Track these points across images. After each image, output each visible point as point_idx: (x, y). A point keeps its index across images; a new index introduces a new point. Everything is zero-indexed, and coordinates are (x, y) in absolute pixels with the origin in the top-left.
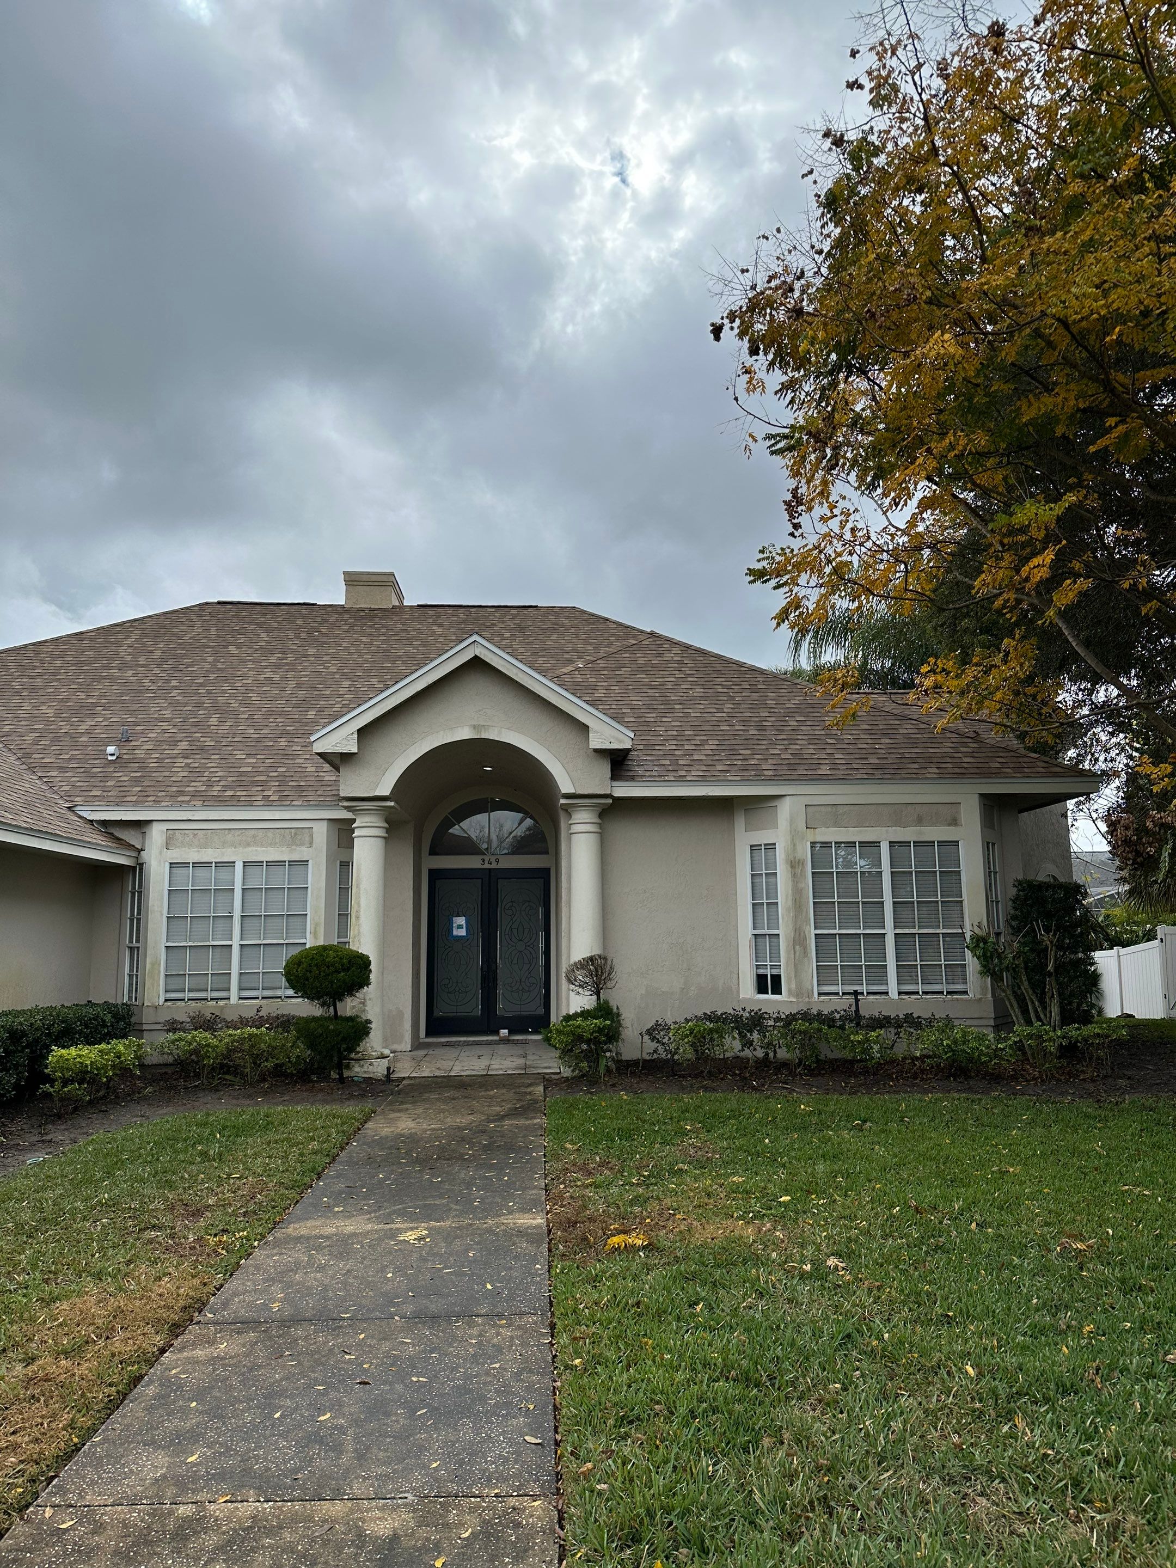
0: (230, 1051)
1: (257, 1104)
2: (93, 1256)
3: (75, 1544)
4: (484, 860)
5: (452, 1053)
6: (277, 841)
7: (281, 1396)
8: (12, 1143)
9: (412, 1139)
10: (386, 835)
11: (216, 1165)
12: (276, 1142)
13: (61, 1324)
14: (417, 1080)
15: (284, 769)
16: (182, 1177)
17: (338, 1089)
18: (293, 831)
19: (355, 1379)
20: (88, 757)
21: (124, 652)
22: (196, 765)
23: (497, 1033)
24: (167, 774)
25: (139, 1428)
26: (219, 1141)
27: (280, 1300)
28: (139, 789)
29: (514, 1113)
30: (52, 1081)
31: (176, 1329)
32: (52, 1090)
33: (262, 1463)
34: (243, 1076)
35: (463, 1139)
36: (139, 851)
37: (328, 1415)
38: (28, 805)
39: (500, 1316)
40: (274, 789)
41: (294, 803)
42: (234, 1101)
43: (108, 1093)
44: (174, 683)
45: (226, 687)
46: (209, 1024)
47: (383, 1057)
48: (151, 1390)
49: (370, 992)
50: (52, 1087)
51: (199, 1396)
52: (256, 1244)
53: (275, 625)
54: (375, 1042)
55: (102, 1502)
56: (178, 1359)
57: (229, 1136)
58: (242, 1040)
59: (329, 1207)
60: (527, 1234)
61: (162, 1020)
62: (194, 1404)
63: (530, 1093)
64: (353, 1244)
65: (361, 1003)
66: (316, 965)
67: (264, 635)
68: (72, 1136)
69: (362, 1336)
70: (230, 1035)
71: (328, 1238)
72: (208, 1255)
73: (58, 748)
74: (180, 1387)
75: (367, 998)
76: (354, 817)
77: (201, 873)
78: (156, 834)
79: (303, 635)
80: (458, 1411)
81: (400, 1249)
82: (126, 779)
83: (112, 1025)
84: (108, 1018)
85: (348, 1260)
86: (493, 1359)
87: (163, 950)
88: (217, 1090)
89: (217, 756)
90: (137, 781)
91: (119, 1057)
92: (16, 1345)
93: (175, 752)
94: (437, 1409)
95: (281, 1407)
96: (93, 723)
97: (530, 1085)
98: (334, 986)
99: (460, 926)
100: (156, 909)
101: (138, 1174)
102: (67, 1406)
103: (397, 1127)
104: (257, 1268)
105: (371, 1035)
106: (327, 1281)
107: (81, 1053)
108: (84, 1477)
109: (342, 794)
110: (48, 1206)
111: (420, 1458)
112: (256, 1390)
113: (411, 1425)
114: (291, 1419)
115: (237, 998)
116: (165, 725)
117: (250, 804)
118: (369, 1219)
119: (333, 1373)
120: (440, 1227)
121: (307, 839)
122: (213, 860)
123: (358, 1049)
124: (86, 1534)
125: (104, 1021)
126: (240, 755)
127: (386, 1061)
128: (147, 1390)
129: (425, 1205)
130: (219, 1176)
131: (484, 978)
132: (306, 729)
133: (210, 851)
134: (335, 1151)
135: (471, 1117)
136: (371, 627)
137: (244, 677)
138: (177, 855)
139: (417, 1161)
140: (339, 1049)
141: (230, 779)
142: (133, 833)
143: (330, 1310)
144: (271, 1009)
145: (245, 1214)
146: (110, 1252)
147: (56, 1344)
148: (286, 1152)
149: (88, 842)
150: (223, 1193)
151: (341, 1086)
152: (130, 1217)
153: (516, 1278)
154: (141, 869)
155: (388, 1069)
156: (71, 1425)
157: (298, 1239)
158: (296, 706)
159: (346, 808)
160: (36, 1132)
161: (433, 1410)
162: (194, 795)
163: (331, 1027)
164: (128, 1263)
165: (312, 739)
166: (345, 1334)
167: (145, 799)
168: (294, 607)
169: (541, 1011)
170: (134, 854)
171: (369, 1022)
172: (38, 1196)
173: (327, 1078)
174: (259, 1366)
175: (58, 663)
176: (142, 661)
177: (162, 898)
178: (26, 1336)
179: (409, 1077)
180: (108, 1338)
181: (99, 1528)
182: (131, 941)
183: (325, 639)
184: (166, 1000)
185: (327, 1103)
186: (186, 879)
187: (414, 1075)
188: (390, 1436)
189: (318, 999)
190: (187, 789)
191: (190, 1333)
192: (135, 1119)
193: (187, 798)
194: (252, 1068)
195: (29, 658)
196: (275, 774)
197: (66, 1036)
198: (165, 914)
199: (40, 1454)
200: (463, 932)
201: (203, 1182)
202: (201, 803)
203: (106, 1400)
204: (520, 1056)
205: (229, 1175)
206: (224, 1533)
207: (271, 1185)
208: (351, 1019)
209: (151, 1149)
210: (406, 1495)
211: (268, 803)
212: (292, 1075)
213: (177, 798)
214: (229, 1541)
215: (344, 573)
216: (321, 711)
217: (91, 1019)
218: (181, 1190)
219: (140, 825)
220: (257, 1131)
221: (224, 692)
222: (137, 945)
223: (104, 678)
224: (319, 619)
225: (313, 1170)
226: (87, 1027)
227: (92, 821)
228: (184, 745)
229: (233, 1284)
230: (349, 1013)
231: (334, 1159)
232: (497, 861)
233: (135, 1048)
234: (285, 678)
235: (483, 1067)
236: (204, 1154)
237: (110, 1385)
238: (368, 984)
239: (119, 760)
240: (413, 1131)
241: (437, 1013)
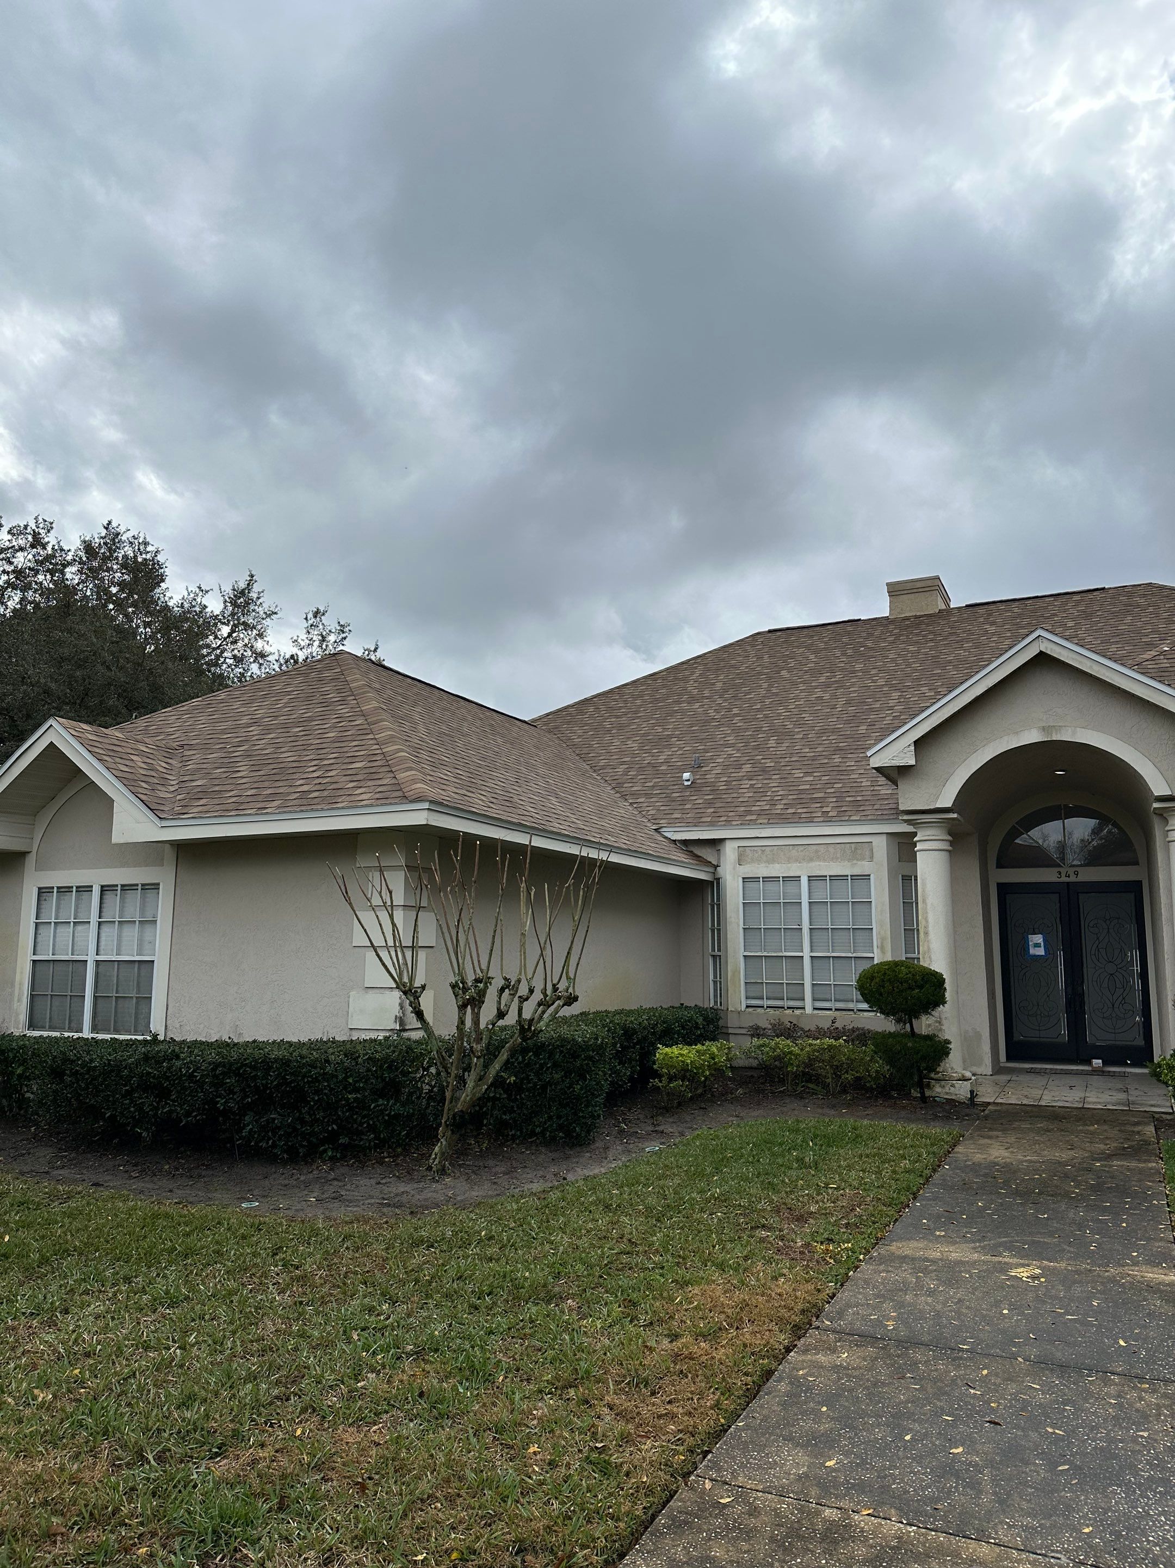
0: (810, 1062)
1: (842, 1115)
2: (714, 1247)
3: (735, 1521)
4: (1060, 873)
5: (1040, 1081)
6: (838, 855)
7: (908, 1418)
8: (632, 1130)
9: (1009, 1170)
10: (950, 848)
11: (813, 1172)
12: (867, 1156)
13: (696, 1308)
14: (1004, 1108)
15: (840, 785)
16: (783, 1181)
17: (921, 1108)
18: (853, 845)
19: (984, 1417)
20: (668, 784)
21: (691, 687)
22: (760, 786)
23: (1089, 1063)
24: (735, 795)
25: (777, 1422)
26: (812, 1149)
27: (894, 1319)
28: (712, 810)
29: (1121, 1153)
30: (660, 1077)
31: (798, 1331)
32: (660, 1084)
33: (899, 1483)
34: (825, 1086)
35: (1066, 1176)
36: (716, 867)
37: (960, 1450)
38: (625, 828)
39: (1141, 1379)
40: (831, 805)
41: (852, 818)
42: (820, 1111)
43: (705, 1091)
44: (735, 711)
45: (781, 710)
46: (790, 1031)
47: (965, 1079)
48: (783, 1387)
49: (945, 1011)
50: (661, 1081)
51: (829, 1400)
52: (861, 1257)
53: (822, 645)
54: (954, 1063)
55: (753, 1487)
56: (803, 1361)
57: (821, 1145)
58: (822, 1050)
59: (930, 1230)
60: (1161, 1292)
61: (747, 1026)
62: (824, 1409)
63: (1138, 1133)
64: (961, 1272)
65: (936, 1022)
66: (889, 980)
67: (812, 657)
68: (680, 1129)
69: (985, 1372)
70: (810, 1045)
71: (933, 1261)
72: (818, 1262)
73: (643, 777)
74: (809, 1389)
75: (943, 1017)
76: (915, 830)
77: (771, 886)
78: (730, 851)
79: (849, 652)
80: (1105, 1476)
81: (1012, 1285)
82: (700, 801)
83: (704, 1028)
84: (700, 1020)
85: (958, 1288)
86: (1139, 1426)
87: (742, 959)
88: (802, 1098)
89: (778, 776)
90: (710, 803)
91: (713, 1059)
92: (661, 1321)
93: (740, 774)
94: (1080, 1468)
95: (911, 1430)
96: (670, 753)
97: (1137, 1124)
98: (909, 1002)
99: (1037, 945)
100: (733, 920)
101: (743, 1173)
102: (711, 1387)
103: (990, 1155)
104: (867, 1282)
105: (951, 1056)
106: (939, 1307)
107: (682, 1052)
108: (734, 1458)
109: (902, 808)
110: (670, 1193)
111: (1068, 1519)
112: (883, 1408)
113: (1052, 1480)
114: (923, 1445)
115: (811, 1008)
116: (730, 750)
117: (810, 821)
118: (974, 1248)
119: (959, 1405)
120: (1055, 1268)
121: (867, 853)
122: (781, 875)
123: (938, 1070)
124: (743, 1513)
125: (697, 1023)
126: (798, 774)
127: (967, 1084)
128: (779, 1387)
129: (1034, 1242)
130: (818, 1185)
131: (1069, 1004)
132: (860, 746)
133: (777, 866)
134: (927, 1172)
135: (1072, 1152)
136: (917, 635)
137: (797, 698)
138: (749, 870)
139: (1017, 1193)
140: (919, 1067)
141: (790, 797)
142: (709, 850)
143: (946, 1338)
144: (845, 1021)
145: (847, 1225)
146: (729, 1246)
147: (694, 1326)
148: (878, 1167)
149: (674, 860)
150: (823, 1202)
151: (923, 1105)
152: (741, 1214)
153: (1154, 1338)
154: (718, 883)
155: (972, 1092)
156: (717, 1405)
157: (904, 1259)
158: (848, 722)
159: (905, 821)
160: (650, 1122)
161: (1076, 1470)
162: (760, 814)
163: (910, 1044)
164: (746, 1258)
165: (869, 754)
166: (966, 1367)
167: (717, 819)
168: (839, 626)
169: (1140, 1042)
170: (712, 870)
171: (948, 1042)
172: (661, 1182)
173: (908, 1096)
174: (882, 1383)
175: (638, 702)
176: (707, 693)
177: (738, 911)
178: (668, 1313)
179: (994, 1103)
180: (737, 1328)
181: (754, 1511)
182: (713, 950)
183: (871, 653)
184: (747, 1007)
185: (912, 1121)
186: (760, 894)
187: (999, 1101)
188: (1031, 1487)
189: (893, 1016)
190: (754, 808)
191: (811, 1336)
192: (731, 1119)
193: (754, 817)
194: (833, 1078)
195: (615, 700)
196: (832, 790)
197: (669, 1036)
198: (742, 926)
199: (695, 1427)
200: (1041, 951)
201: (802, 1189)
202: (766, 821)
203: (744, 1388)
204: (1120, 1090)
205: (827, 1185)
206: (872, 1547)
207: (868, 1199)
208: (929, 1038)
209: (751, 1150)
210: (1059, 1555)
211: (827, 819)
212: (871, 1089)
213: (745, 819)
214: (877, 1556)
215: (888, 584)
216: (872, 725)
217: (686, 1021)
218: (784, 1195)
219: (715, 843)
220: (847, 1143)
221: (780, 714)
222: (719, 954)
223: (676, 712)
224: (864, 634)
225: (908, 1189)
226: (683, 1028)
227: (675, 841)
228: (747, 767)
229: (844, 1296)
230: (924, 1031)
231: (927, 1181)
232: (1077, 874)
233: (726, 1051)
234: (834, 696)
235: (1077, 1099)
236: (800, 1160)
237: (746, 1374)
238: (944, 1002)
239: (692, 786)
240: (1008, 1160)
241: (1018, 1037)
